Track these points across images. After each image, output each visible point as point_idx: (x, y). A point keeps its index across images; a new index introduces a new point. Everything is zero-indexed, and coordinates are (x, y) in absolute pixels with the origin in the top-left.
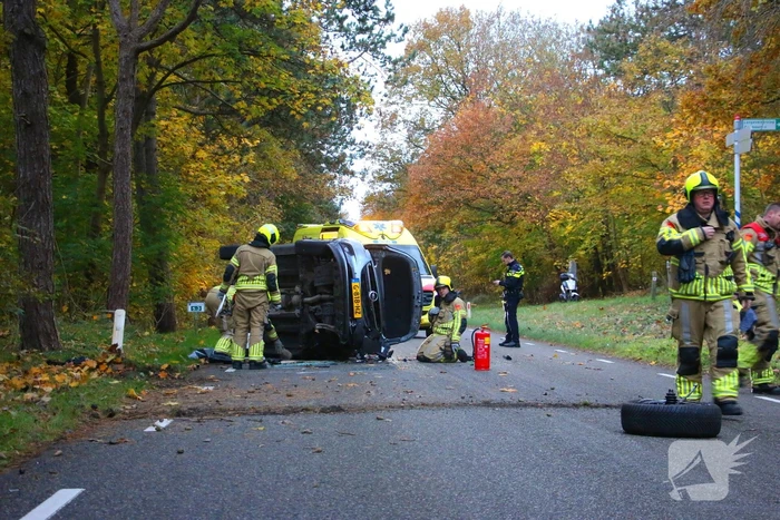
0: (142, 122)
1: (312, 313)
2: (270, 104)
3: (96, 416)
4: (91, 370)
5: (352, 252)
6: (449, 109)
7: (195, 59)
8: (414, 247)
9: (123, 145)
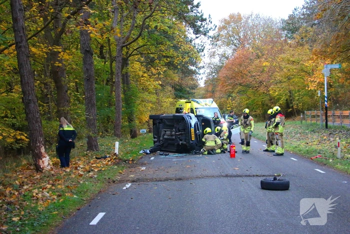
0: (125, 68)
1: (179, 138)
2: (167, 60)
3: (109, 182)
4: (109, 161)
5: (191, 118)
6: (234, 50)
7: (142, 47)
8: (217, 108)
9: (118, 79)
